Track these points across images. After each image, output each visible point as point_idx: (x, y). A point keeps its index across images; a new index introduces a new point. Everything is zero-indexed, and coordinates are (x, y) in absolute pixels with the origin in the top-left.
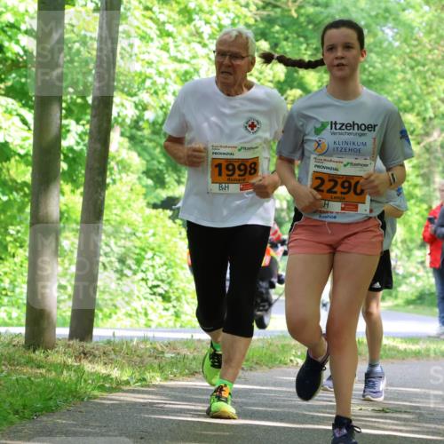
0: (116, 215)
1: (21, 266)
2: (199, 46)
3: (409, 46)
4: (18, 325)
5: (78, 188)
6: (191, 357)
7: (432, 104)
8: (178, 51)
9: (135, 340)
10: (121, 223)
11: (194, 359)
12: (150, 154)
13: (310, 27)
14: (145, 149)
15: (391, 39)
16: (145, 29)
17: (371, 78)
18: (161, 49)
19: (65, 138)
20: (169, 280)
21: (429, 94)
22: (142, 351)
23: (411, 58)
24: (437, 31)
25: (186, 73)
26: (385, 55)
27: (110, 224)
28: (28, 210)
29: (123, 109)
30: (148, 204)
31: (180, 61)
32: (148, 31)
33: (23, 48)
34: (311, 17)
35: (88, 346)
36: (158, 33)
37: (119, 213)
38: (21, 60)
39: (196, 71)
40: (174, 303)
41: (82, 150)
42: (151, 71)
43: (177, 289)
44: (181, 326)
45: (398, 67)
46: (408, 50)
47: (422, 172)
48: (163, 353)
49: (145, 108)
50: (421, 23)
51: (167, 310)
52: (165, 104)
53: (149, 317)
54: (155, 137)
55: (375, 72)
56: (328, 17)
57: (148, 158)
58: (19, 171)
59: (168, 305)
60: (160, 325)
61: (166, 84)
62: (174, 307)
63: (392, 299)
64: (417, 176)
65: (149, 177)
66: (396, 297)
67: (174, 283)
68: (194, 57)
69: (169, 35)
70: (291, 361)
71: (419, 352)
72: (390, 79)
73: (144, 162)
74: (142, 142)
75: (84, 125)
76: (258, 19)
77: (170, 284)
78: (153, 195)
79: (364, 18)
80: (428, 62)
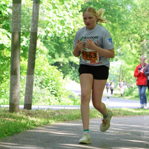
0: (39, 68)
1: (8, 85)
2: (66, 12)
3: (135, 12)
4: (7, 104)
5: (26, 59)
6: (64, 115)
7: (143, 31)
8: (59, 13)
9: (46, 109)
10: (41, 71)
11: (65, 116)
12: (50, 48)
13: (103, 5)
14: (49, 46)
15: (130, 9)
16: (48, 6)
17: (123, 22)
18: (54, 13)
19: (22, 43)
20: (57, 89)
21: (142, 27)
22: (48, 113)
23: (136, 16)
24: (145, 7)
25: (62, 21)
26: (128, 15)
27: (37, 71)
28: (10, 66)
29: (41, 33)
30: (50, 64)
31: (60, 17)
32: (49, 7)
33: (8, 13)
34: (103, 2)
35: (30, 111)
36: (53, 7)
37: (40, 67)
38: (7, 16)
39: (65, 20)
40: (59, 97)
41: (28, 46)
42: (50, 20)
43: (59, 92)
44: (61, 105)
45: (132, 19)
46: (135, 13)
47: (140, 53)
48: (55, 113)
49: (48, 32)
50: (140, 4)
51: (56, 99)
52: (55, 31)
53: (50, 102)
54: (52, 42)
55: (124, 20)
56: (109, 2)
57: (50, 49)
58: (7, 53)
59: (56, 98)
60: (54, 104)
61: (55, 24)
62: (59, 98)
63: (131, 96)
64: (139, 55)
65: (50, 55)
66: (132, 95)
67: (58, 90)
68: (64, 16)
69: (56, 8)
70: (97, 116)
71: (140, 113)
72: (129, 23)
73: (48, 50)
74: (48, 43)
75: (28, 38)
76: (86, 3)
77: (57, 90)
78: (51, 61)
79: (121, 2)
80: (142, 17)
